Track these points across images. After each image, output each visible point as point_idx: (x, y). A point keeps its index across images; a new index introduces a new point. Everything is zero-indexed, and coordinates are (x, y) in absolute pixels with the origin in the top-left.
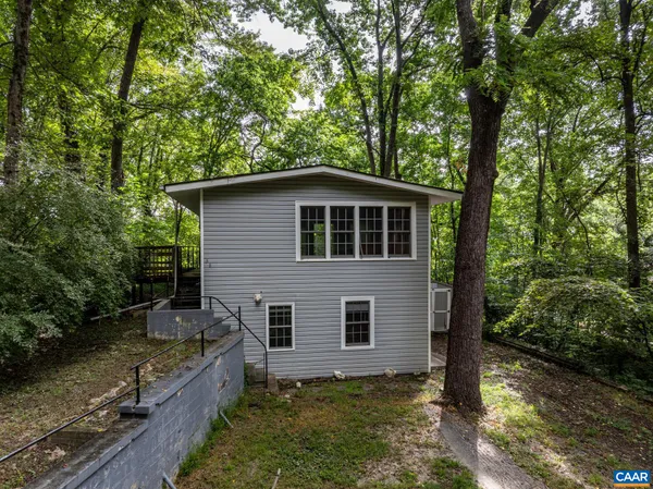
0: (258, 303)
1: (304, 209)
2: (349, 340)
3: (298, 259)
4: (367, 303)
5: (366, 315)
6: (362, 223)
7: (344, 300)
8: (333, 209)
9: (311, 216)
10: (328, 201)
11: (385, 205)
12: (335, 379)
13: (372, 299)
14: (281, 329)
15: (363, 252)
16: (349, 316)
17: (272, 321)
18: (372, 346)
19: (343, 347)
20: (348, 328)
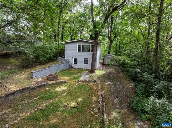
0: (72, 58)
1: (78, 45)
2: (85, 64)
3: (78, 52)
4: (87, 59)
5: (87, 60)
6: (85, 49)
7: (84, 58)
8: (83, 45)
9: (79, 46)
10: (82, 44)
11: (90, 44)
12: (82, 69)
13: (88, 58)
14: (75, 61)
15: (87, 51)
16: (85, 60)
17: (74, 60)
18: (88, 65)
19: (84, 64)
20: (85, 62)
